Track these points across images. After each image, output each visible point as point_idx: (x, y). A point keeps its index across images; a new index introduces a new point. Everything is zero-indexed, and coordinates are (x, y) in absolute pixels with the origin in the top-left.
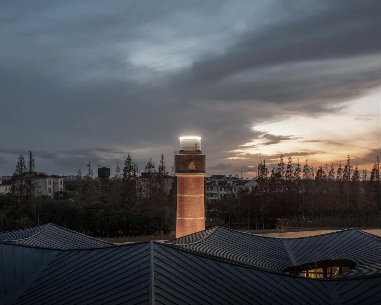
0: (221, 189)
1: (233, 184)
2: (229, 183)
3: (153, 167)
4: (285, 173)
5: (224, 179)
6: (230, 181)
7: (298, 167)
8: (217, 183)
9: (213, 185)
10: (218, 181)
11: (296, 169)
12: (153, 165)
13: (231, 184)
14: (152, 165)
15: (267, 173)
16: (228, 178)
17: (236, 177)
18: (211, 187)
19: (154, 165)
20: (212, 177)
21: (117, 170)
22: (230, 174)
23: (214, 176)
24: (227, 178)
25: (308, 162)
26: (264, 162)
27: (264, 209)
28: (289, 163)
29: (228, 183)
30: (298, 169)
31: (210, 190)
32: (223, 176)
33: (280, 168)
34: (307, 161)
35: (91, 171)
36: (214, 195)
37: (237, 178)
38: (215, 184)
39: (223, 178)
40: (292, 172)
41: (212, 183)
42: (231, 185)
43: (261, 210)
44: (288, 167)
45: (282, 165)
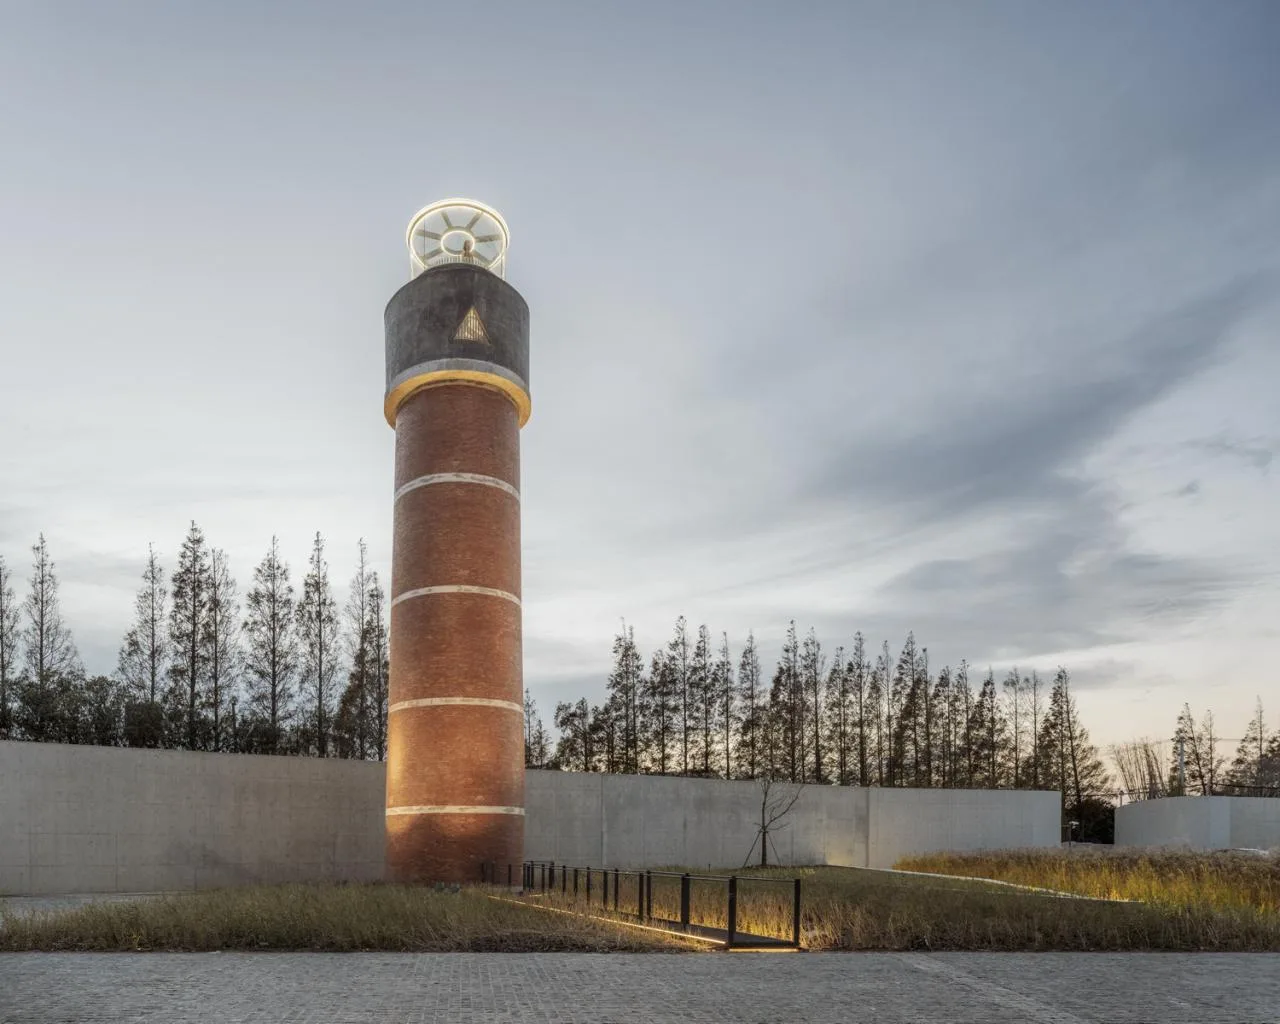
3: (285, 575)
4: (690, 672)
7: (723, 659)
11: (719, 663)
12: (284, 567)
14: (279, 568)
15: (638, 667)
19: (286, 566)
25: (755, 641)
26: (632, 633)
28: (700, 642)
30: (723, 664)
33: (674, 658)
34: (751, 637)
40: (709, 672)
44: (698, 655)
45: (681, 647)
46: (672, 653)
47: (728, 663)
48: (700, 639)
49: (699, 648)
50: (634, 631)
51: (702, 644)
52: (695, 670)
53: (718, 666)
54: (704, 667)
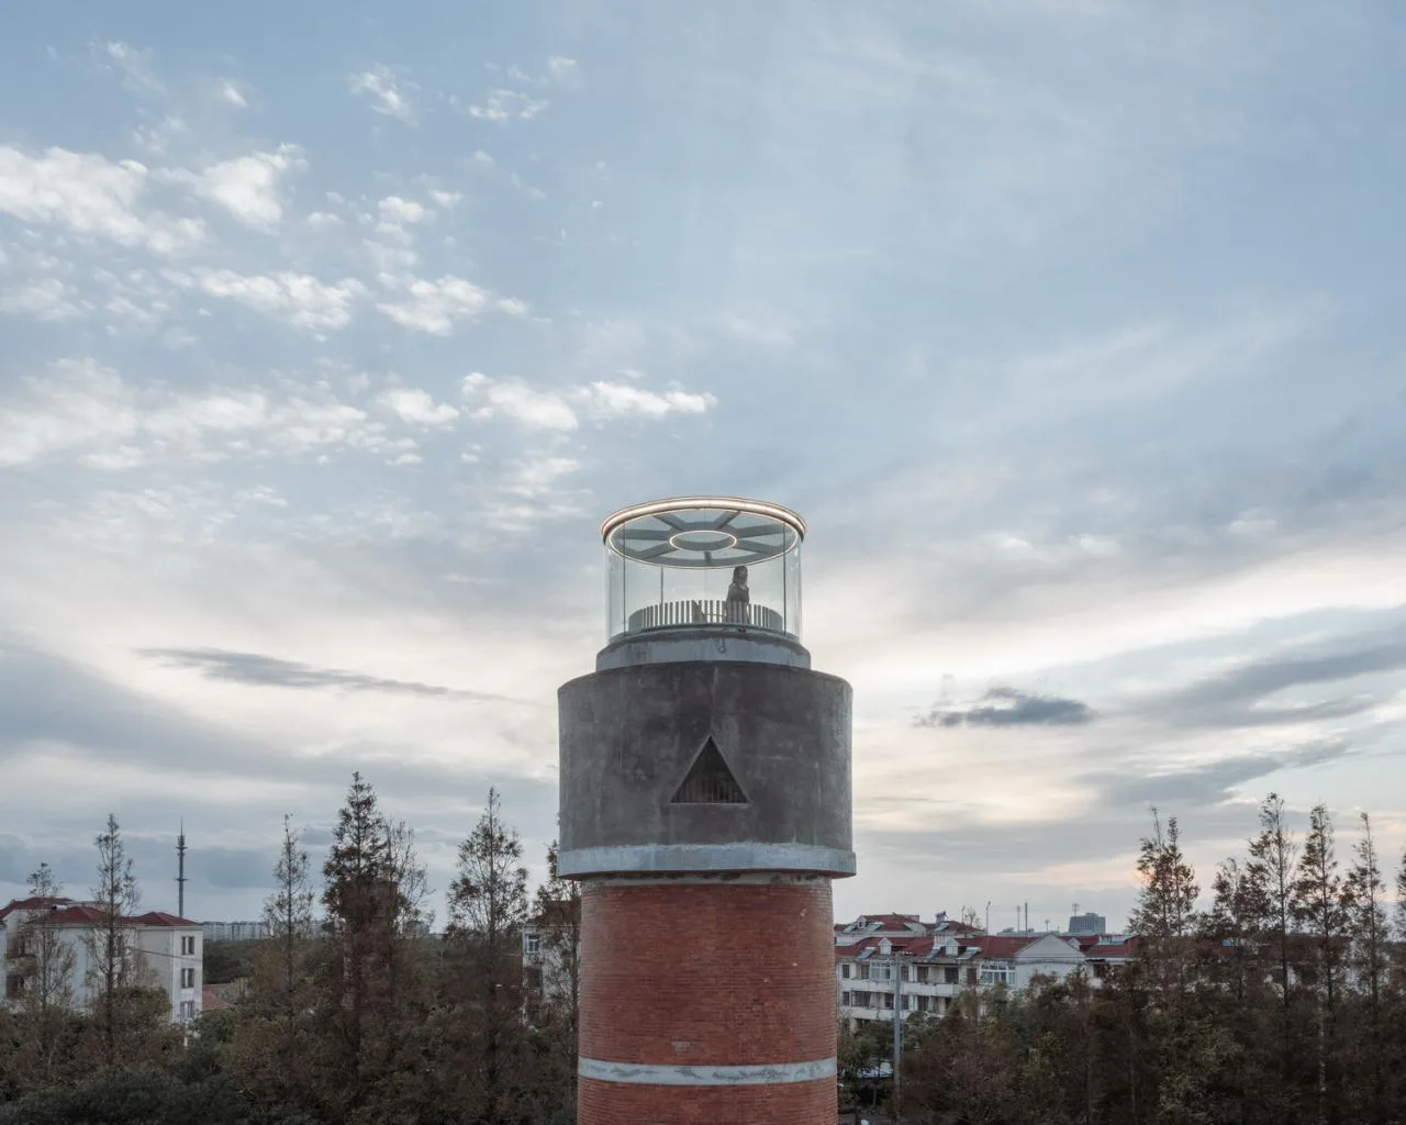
0: (904, 972)
1: (962, 950)
2: (943, 949)
3: (513, 850)
4: (1293, 893)
5: (916, 931)
6: (947, 939)
7: (1362, 864)
8: (886, 949)
9: (870, 956)
10: (889, 939)
11: (1355, 872)
13: (952, 950)
14: (501, 838)
15: (1187, 891)
16: (930, 927)
17: (967, 923)
18: (857, 963)
19: (514, 834)
20: (865, 920)
21: (285, 868)
22: (940, 911)
23: (870, 920)
24: (925, 925)
26: (1173, 833)
27: (1188, 1097)
28: (1313, 837)
29: (937, 947)
30: (1364, 872)
31: (856, 978)
32: (910, 916)
33: (1260, 869)
35: (119, 875)
36: (872, 1000)
37: (971, 929)
38: (876, 953)
39: (909, 925)
40: (1333, 890)
41: (863, 949)
42: (952, 956)
43: (1169, 1107)
44: (1309, 861)
45: (1273, 849)
46: (1255, 861)
47: (1374, 870)
48: (1312, 832)
49: (1310, 848)
50: (1179, 826)
51: (1318, 840)
52: (1304, 887)
53: (1352, 876)
54: (1323, 883)
